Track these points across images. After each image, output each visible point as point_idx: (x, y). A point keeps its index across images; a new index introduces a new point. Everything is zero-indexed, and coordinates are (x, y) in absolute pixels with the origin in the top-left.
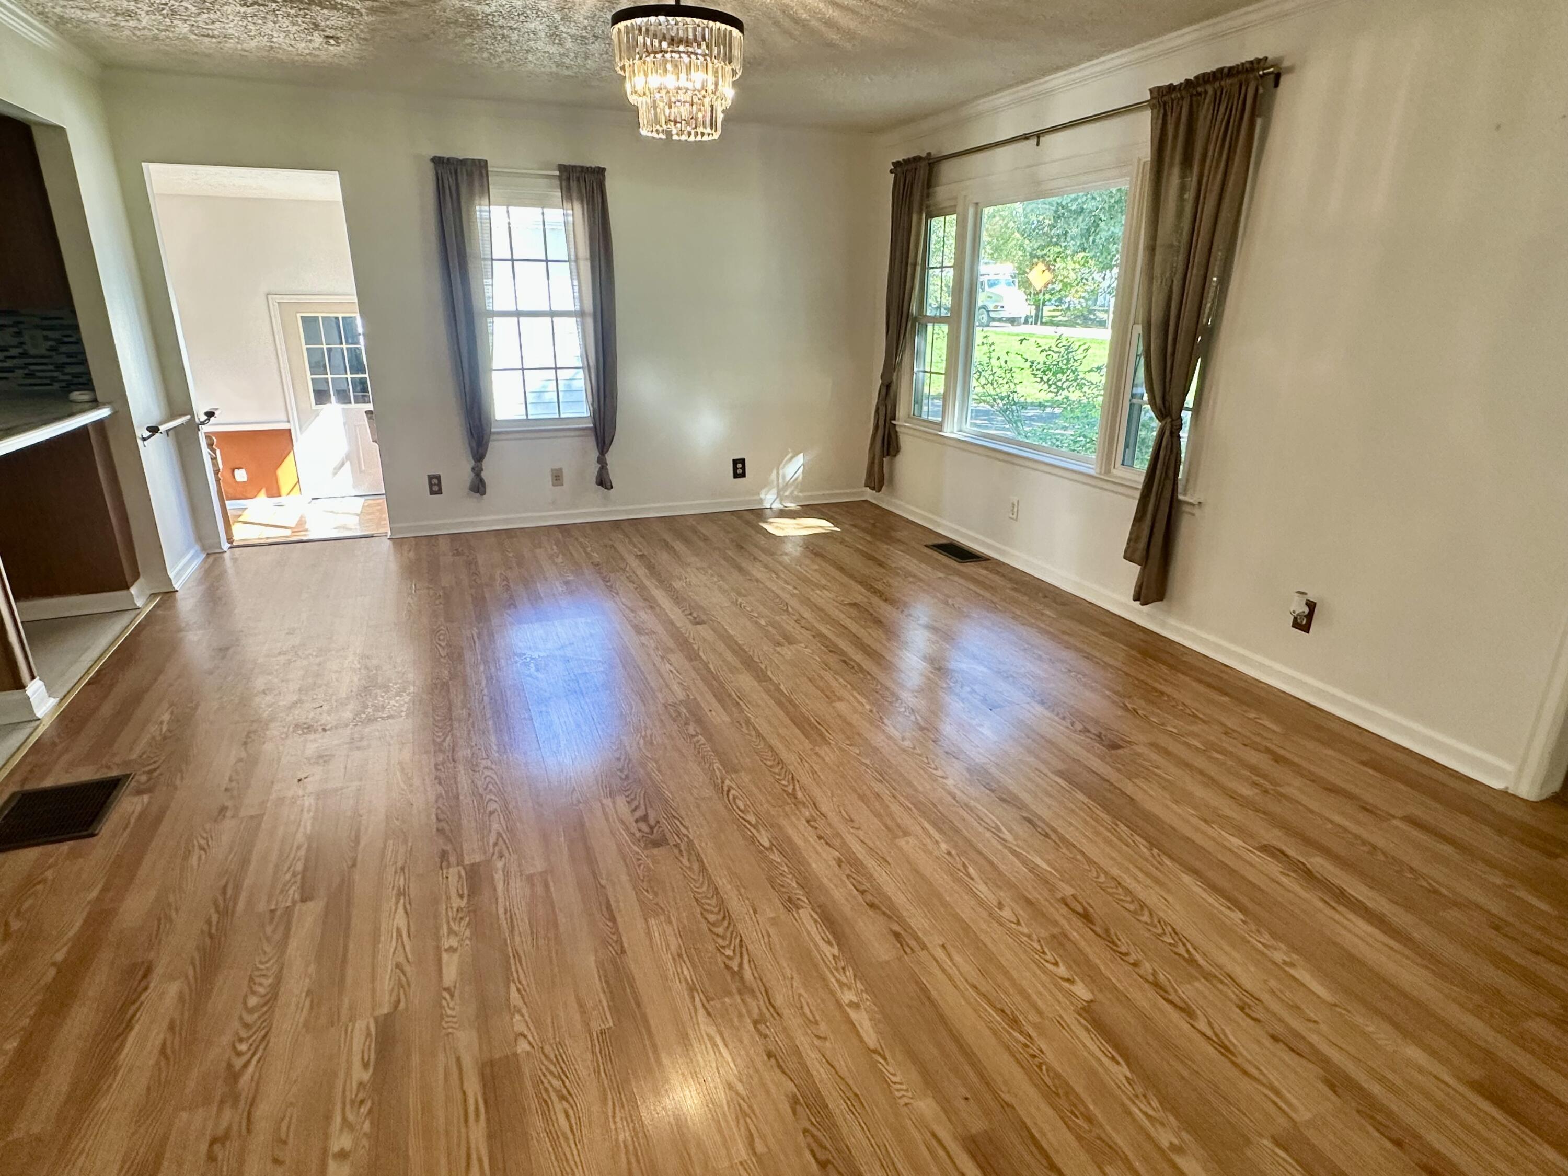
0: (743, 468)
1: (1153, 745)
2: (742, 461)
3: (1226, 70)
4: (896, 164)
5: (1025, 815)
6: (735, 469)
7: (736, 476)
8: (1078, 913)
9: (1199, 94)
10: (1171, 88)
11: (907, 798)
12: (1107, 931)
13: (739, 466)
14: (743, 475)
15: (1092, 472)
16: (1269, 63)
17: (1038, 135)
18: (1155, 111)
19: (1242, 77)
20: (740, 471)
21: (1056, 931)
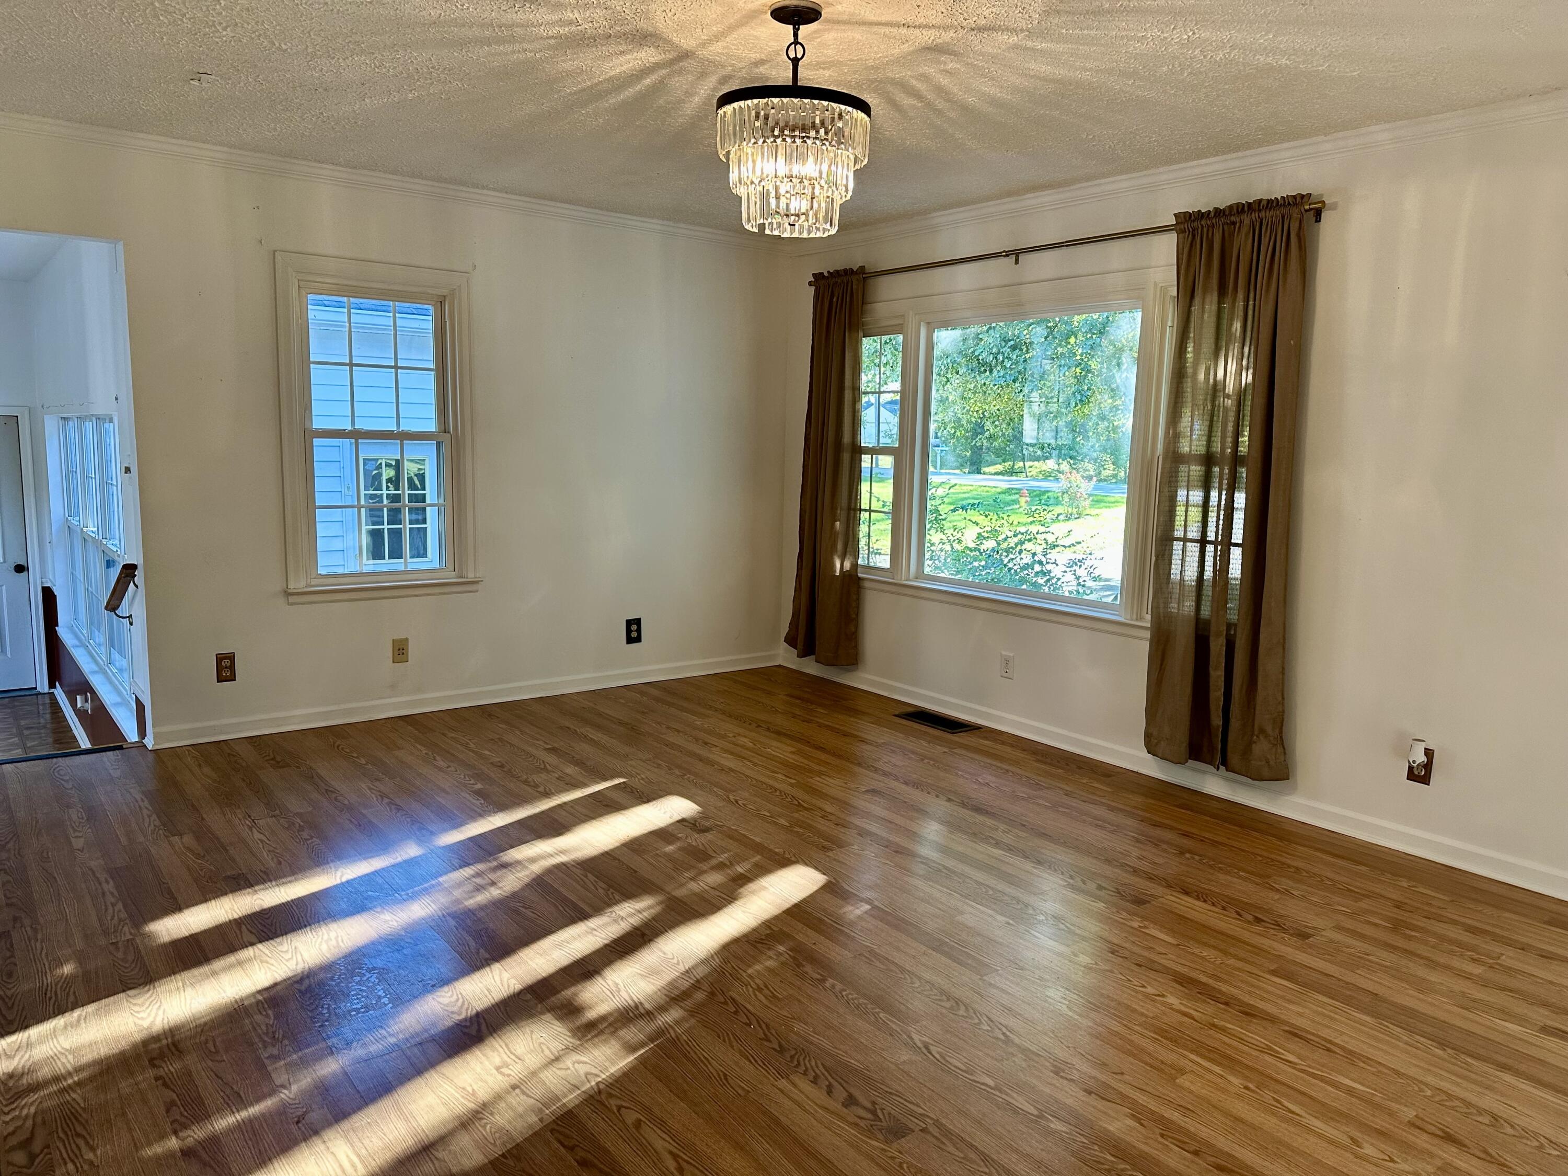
0: (639, 631)
1: (1339, 928)
2: (638, 622)
3: (1264, 203)
4: (818, 277)
5: (1287, 1028)
6: (629, 631)
7: (630, 640)
8: (1442, 1138)
9: (1234, 223)
10: (1200, 215)
11: (1139, 1025)
12: (1486, 1152)
13: (634, 627)
14: (638, 639)
15: (1122, 620)
16: (1312, 199)
17: (1016, 254)
18: (1181, 236)
19: (1285, 211)
20: (634, 635)
21: (1439, 1163)
